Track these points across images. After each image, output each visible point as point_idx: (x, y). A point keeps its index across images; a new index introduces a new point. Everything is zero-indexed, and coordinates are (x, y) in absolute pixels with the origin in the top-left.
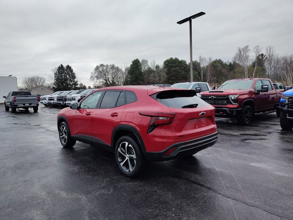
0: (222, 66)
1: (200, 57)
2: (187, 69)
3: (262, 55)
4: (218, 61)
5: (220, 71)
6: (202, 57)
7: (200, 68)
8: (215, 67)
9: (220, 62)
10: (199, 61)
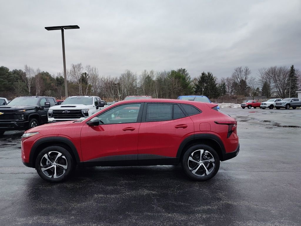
0: (50, 79)
1: (26, 67)
2: (11, 79)
3: (85, 73)
4: (45, 73)
5: (50, 84)
6: (28, 66)
7: (26, 79)
8: (44, 79)
9: (47, 74)
10: (24, 71)
